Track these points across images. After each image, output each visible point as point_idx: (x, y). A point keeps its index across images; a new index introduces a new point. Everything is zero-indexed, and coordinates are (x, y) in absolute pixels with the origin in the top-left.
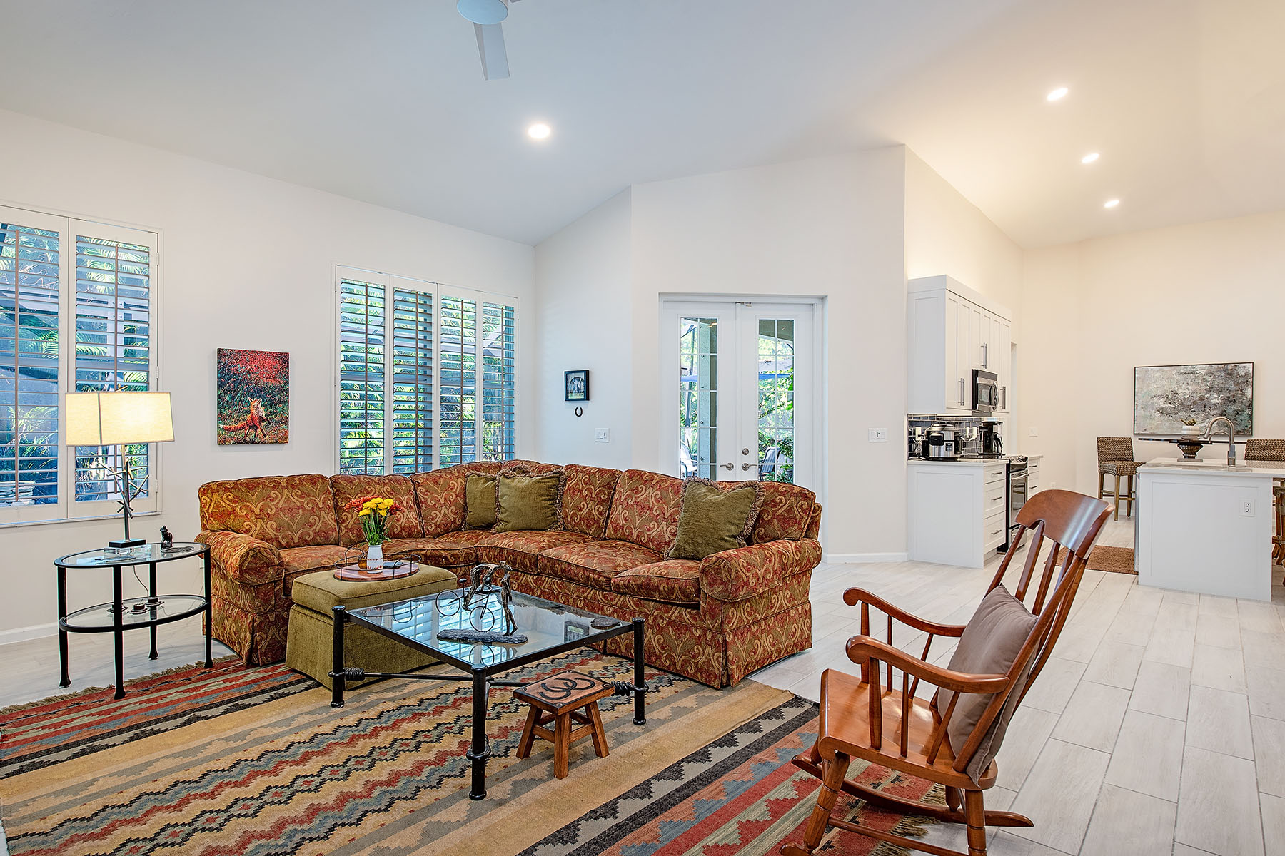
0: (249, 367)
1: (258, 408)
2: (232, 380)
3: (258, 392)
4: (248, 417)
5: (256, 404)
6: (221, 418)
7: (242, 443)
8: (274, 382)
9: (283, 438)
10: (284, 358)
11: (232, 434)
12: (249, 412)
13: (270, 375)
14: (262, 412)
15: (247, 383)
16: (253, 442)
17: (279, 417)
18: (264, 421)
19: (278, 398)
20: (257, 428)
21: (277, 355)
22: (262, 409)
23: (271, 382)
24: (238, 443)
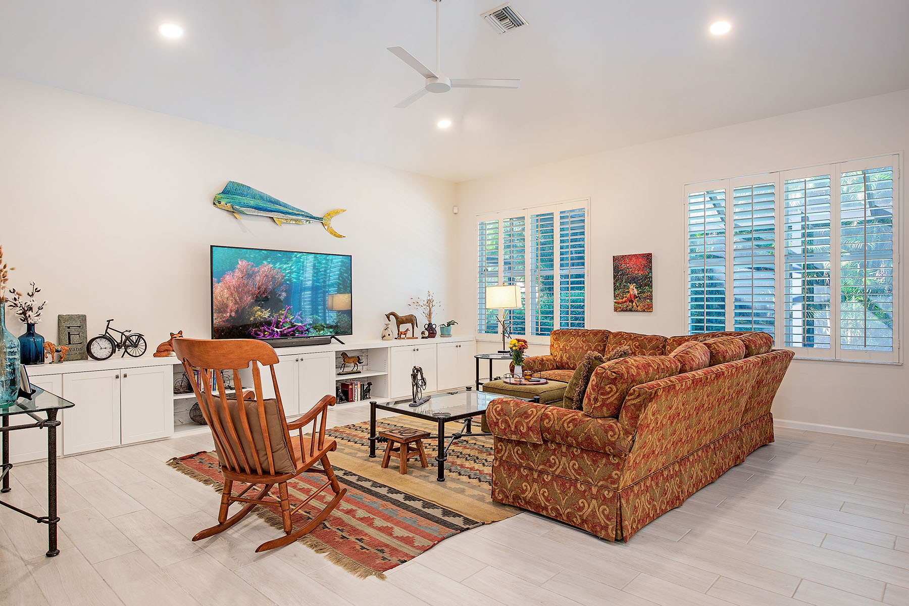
0: (628, 265)
1: (633, 290)
2: (620, 273)
3: (633, 280)
4: (628, 295)
5: (632, 287)
6: (615, 297)
7: (625, 311)
8: (642, 273)
9: (649, 308)
10: (648, 257)
11: (620, 305)
12: (628, 292)
13: (640, 268)
14: (636, 292)
15: (627, 275)
16: (631, 310)
17: (646, 295)
18: (637, 298)
19: (645, 283)
20: (633, 302)
21: (643, 256)
22: (635, 290)
23: (640, 273)
24: (623, 310)
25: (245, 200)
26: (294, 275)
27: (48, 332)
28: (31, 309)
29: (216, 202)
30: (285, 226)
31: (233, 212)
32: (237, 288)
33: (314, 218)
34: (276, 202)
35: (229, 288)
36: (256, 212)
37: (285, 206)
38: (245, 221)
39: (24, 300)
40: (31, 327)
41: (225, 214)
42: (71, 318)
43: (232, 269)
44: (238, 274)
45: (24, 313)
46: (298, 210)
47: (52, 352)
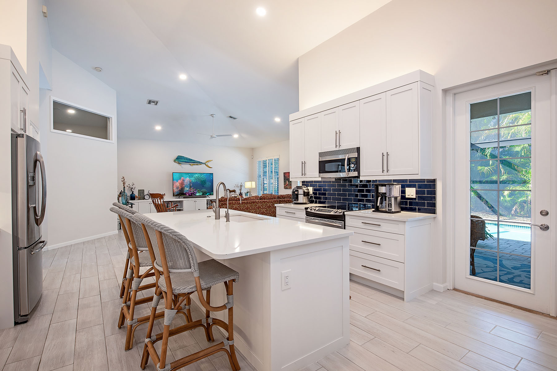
5: (287, 182)
20: (287, 186)
25: (182, 160)
26: (194, 180)
27: (136, 193)
28: (132, 188)
29: (175, 161)
30: (194, 166)
31: (179, 163)
32: (181, 183)
33: (203, 163)
34: (192, 160)
35: (179, 183)
36: (185, 163)
37: (194, 160)
38: (183, 166)
39: (131, 186)
40: (133, 192)
41: (177, 164)
42: (141, 190)
43: (180, 179)
44: (181, 180)
45: (131, 189)
46: (198, 161)
47: (137, 198)
